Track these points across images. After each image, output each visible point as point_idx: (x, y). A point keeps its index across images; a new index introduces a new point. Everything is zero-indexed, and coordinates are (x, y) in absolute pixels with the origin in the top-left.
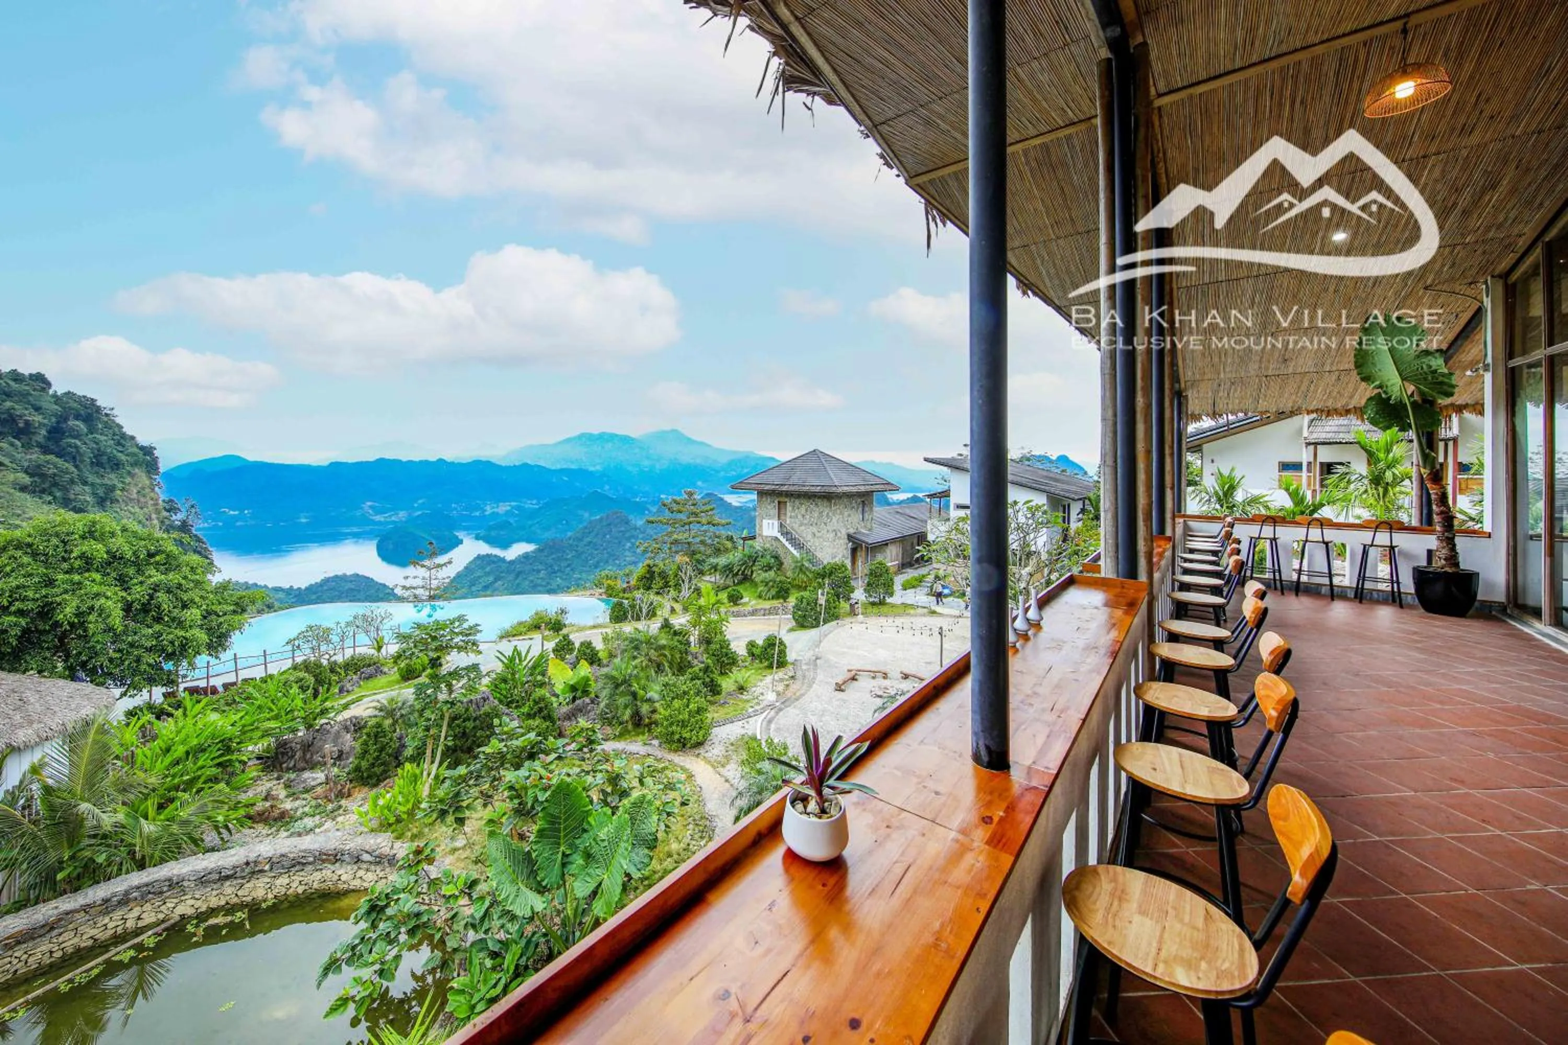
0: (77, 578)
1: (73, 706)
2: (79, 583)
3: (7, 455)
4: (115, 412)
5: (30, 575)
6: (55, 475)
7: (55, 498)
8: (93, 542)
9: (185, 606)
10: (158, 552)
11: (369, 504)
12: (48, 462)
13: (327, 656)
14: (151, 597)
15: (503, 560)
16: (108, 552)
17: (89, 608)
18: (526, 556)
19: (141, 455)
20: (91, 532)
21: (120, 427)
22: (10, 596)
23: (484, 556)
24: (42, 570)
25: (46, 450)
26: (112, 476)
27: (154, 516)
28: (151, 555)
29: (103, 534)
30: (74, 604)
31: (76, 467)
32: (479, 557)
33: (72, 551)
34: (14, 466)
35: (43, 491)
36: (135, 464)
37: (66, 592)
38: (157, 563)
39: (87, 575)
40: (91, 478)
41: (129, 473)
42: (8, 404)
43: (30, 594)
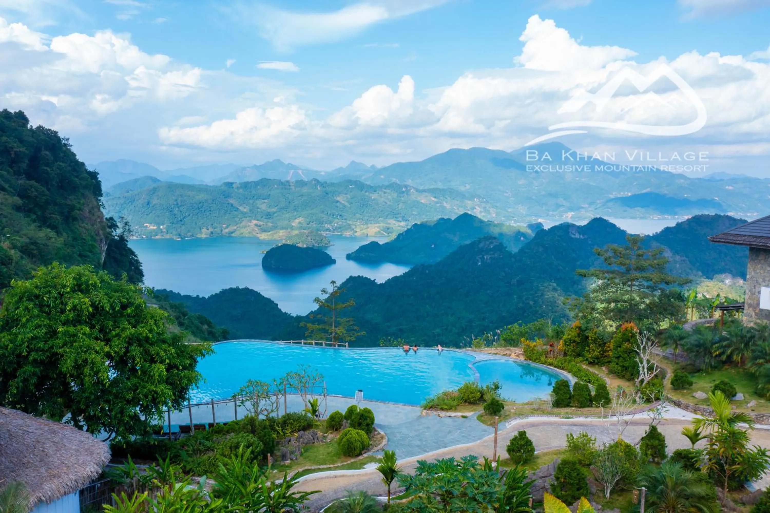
0: (72, 329)
1: (81, 462)
2: (74, 335)
3: (6, 181)
4: (70, 142)
5: (40, 326)
6: (36, 197)
7: (38, 216)
8: (81, 295)
9: (153, 361)
10: (129, 304)
11: (255, 222)
12: (31, 186)
13: (266, 413)
14: (127, 351)
15: (373, 283)
16: (93, 305)
17: (83, 361)
18: (395, 280)
19: (89, 179)
20: (79, 286)
21: (74, 155)
22: (28, 347)
23: (355, 277)
24: (47, 322)
25: (29, 177)
26: (72, 197)
27: (101, 232)
28: (124, 307)
29: (88, 286)
30: (73, 357)
31: (49, 190)
32: (351, 279)
33: (66, 304)
34: (11, 190)
35: (30, 211)
36: (86, 187)
37: (65, 345)
38: (129, 315)
39: (79, 327)
40: (59, 200)
41: (83, 194)
42: (4, 138)
43: (41, 345)
